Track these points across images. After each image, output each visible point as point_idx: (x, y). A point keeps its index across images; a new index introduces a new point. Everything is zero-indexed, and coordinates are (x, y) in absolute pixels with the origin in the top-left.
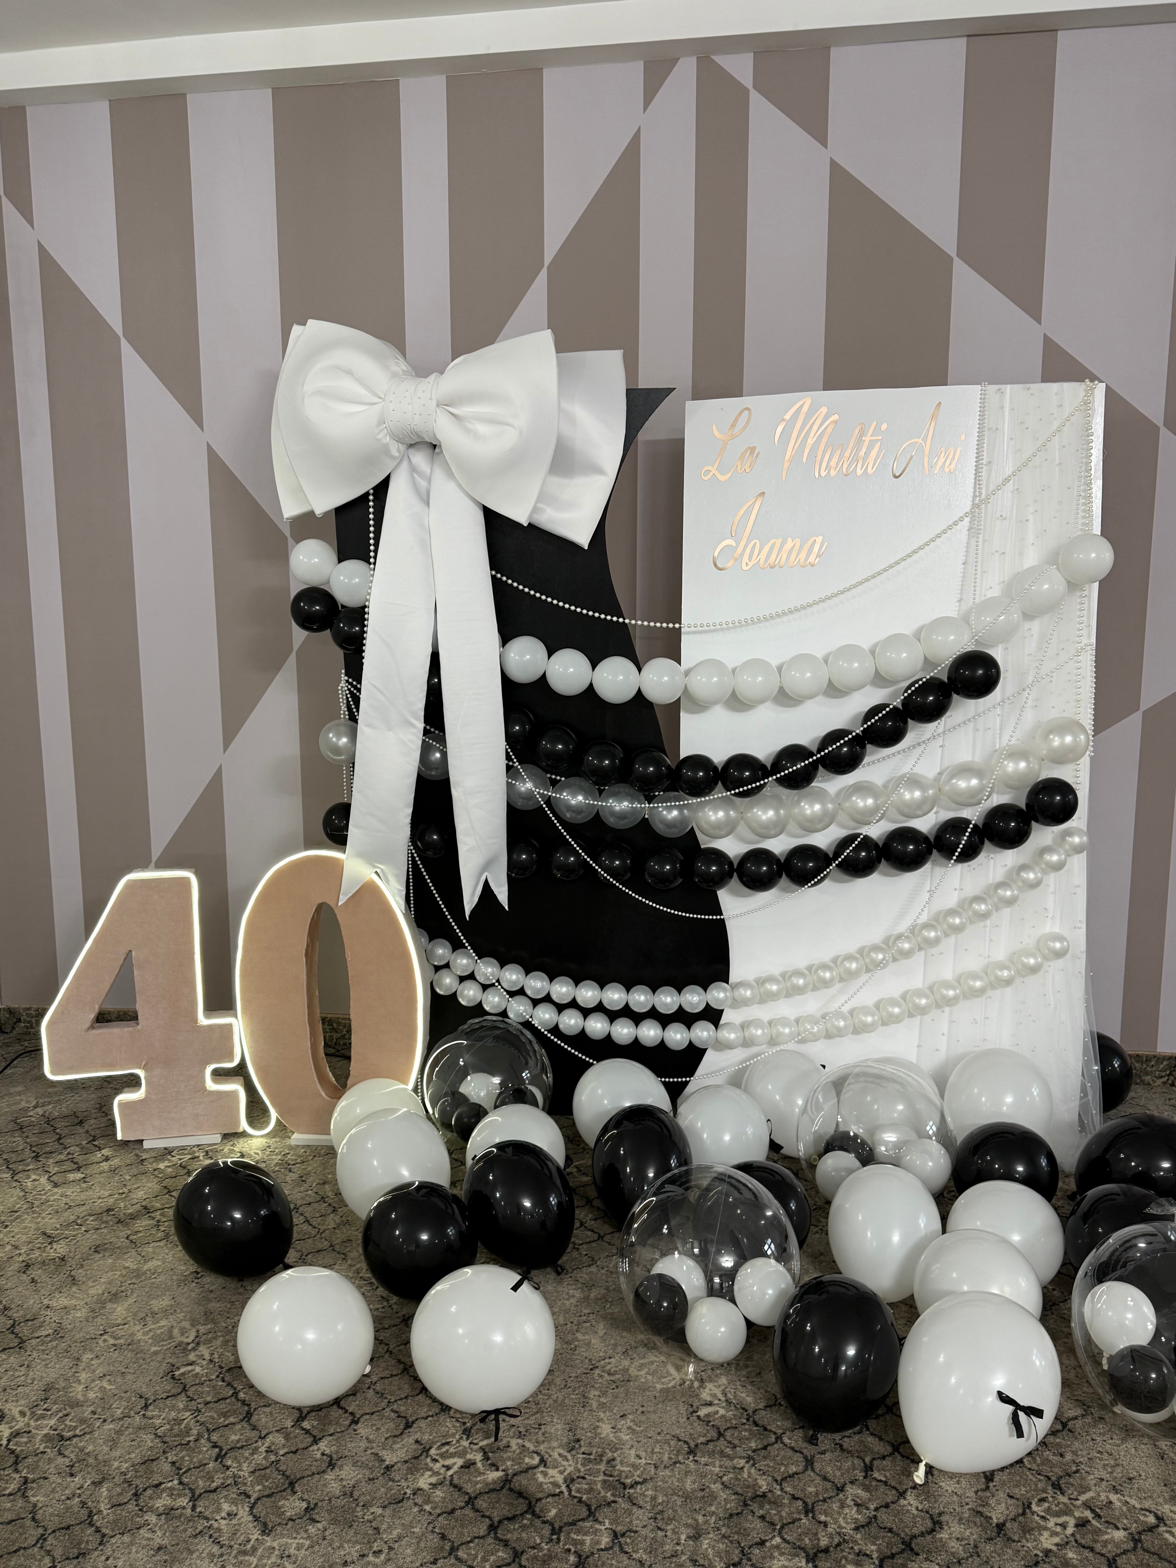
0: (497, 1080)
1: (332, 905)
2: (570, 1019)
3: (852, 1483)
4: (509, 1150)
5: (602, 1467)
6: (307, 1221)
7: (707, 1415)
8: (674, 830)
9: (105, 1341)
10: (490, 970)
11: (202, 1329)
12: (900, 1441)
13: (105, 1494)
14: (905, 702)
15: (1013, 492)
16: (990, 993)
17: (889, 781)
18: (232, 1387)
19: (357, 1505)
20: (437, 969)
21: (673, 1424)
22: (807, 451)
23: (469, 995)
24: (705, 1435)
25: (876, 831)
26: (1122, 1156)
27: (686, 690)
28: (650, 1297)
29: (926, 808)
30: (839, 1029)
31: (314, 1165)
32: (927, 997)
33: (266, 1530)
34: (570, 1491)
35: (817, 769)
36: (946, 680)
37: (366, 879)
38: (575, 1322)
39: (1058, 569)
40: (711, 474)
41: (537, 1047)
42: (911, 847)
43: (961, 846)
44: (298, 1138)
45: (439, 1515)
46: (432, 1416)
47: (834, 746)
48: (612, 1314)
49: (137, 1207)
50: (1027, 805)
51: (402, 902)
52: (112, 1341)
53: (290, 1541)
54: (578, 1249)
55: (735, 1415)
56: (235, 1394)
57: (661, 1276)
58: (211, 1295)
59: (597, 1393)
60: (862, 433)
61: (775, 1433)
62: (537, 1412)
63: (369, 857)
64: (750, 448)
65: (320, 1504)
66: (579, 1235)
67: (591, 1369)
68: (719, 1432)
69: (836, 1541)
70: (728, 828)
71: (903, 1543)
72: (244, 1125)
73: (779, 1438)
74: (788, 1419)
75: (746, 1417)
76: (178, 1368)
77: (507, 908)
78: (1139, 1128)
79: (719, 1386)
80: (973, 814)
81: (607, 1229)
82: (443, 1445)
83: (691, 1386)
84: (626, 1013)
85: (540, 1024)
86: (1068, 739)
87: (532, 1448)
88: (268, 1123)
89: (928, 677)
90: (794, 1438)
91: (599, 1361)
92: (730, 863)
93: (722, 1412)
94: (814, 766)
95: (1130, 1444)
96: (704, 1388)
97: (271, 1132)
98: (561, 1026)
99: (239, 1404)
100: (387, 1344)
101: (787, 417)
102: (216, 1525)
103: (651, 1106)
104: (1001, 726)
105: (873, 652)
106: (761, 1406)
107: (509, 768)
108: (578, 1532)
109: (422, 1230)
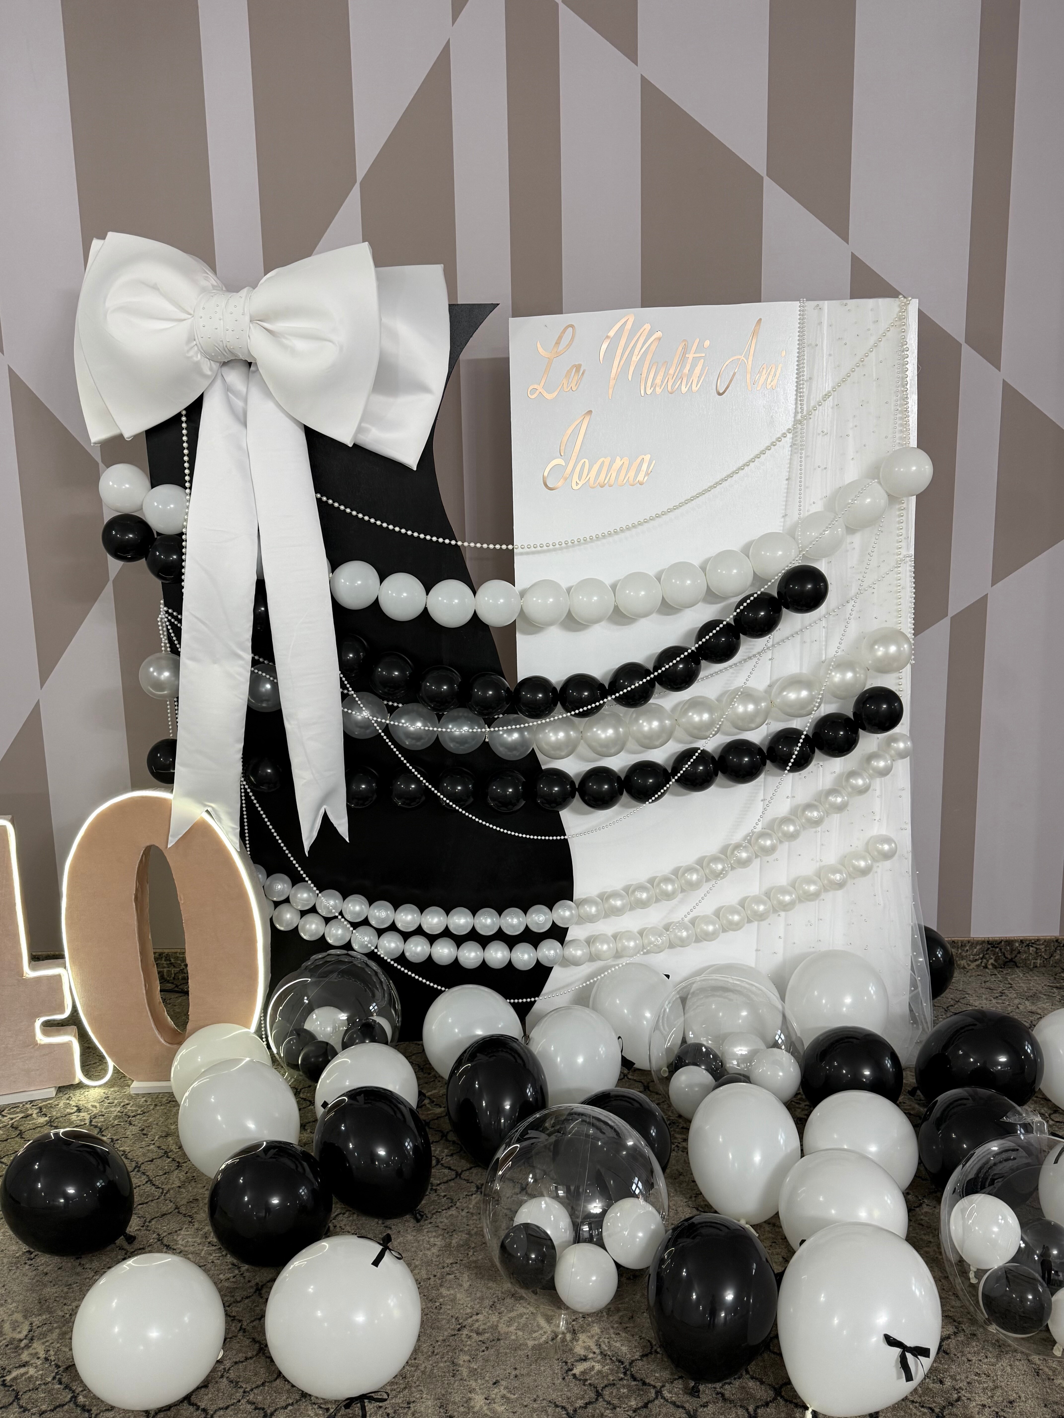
0: (343, 1016)
1: (161, 847)
2: (417, 945)
4: (361, 1098)
6: (150, 1181)
7: (583, 1373)
8: (515, 752)
10: (332, 902)
11: (37, 1321)
12: (781, 1383)
14: (737, 618)
15: (833, 408)
16: (823, 896)
17: (722, 695)
18: (70, 1389)
20: (277, 904)
21: (548, 1387)
22: (632, 369)
23: (311, 929)
24: (583, 1398)
25: (711, 744)
26: (961, 1053)
27: (522, 613)
28: (517, 1250)
29: (758, 720)
30: (681, 939)
31: (155, 1116)
32: (764, 903)
35: (653, 686)
36: (776, 595)
37: (197, 818)
38: (438, 1275)
39: (879, 483)
40: (538, 392)
41: (383, 978)
42: (746, 759)
43: (794, 757)
44: (137, 1086)
46: (292, 1404)
47: (671, 664)
48: (475, 1262)
50: (855, 714)
51: (237, 840)
54: (436, 1190)
55: (611, 1370)
56: (74, 1398)
57: (527, 1226)
58: (46, 1279)
59: (467, 1358)
60: (686, 350)
61: (654, 1387)
62: (405, 1388)
63: (199, 793)
64: (575, 366)
66: (438, 1174)
67: (459, 1330)
68: (597, 1391)
70: (569, 749)
72: (79, 1076)
73: (659, 1393)
74: (666, 1369)
75: (622, 1370)
76: (10, 1372)
77: (347, 840)
78: (975, 1025)
79: (593, 1336)
80: (804, 724)
81: (464, 1164)
83: (564, 1340)
84: (474, 936)
85: (386, 953)
86: (893, 649)
88: (105, 1071)
89: (759, 593)
90: (674, 1392)
91: (466, 1319)
92: (572, 783)
93: (598, 1367)
94: (651, 684)
95: (1004, 1362)
96: (577, 1341)
97: (109, 1081)
98: (407, 954)
99: (79, 1411)
100: (240, 1321)
101: (611, 334)
103: (502, 1036)
104: (826, 637)
105: (703, 568)
106: (637, 1356)
107: (344, 697)
109: (272, 1194)
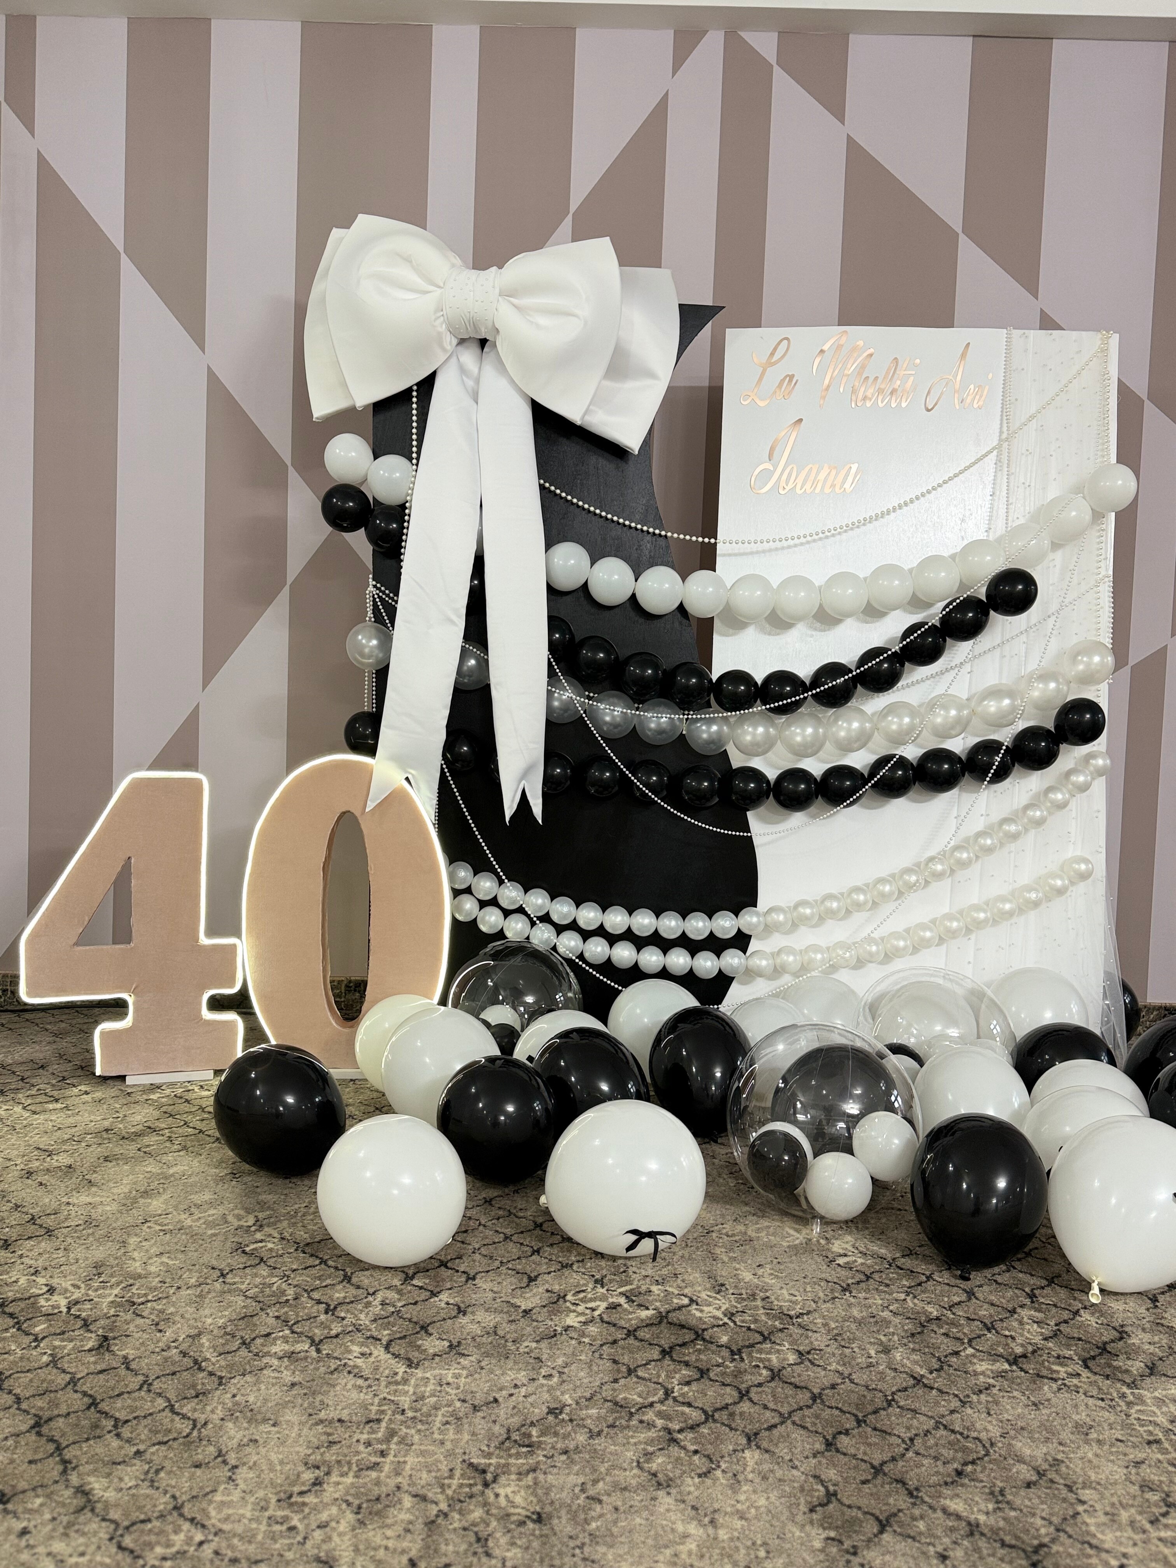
1: (357, 813)
2: (596, 946)
3: (1021, 1306)
5: (759, 1303)
7: (847, 1263)
8: (710, 748)
9: (149, 1227)
10: (513, 894)
11: (261, 1215)
13: (207, 1344)
14: (943, 620)
15: (1037, 429)
16: (1018, 916)
17: (924, 702)
18: (316, 1258)
19: (506, 1341)
20: (461, 892)
21: (815, 1270)
22: (843, 382)
23: (490, 921)
24: (853, 1278)
25: (912, 751)
27: (720, 608)
28: (769, 1152)
29: (958, 729)
30: (870, 956)
32: (957, 921)
33: (410, 1364)
34: (735, 1322)
35: (855, 685)
36: (984, 598)
37: (395, 785)
39: (1085, 497)
40: (750, 399)
42: (945, 768)
43: (994, 769)
45: (602, 1345)
46: (554, 1272)
47: (874, 663)
49: (140, 1127)
50: (1056, 726)
52: (158, 1228)
53: (444, 1372)
55: (875, 1263)
56: (324, 1262)
58: (259, 1190)
59: (723, 1250)
60: (897, 367)
61: (923, 1274)
63: (401, 761)
64: (788, 375)
65: (463, 1342)
67: (708, 1233)
68: (866, 1275)
69: (1030, 1349)
70: (767, 746)
71: (1098, 1348)
73: (929, 1278)
74: (931, 1264)
75: (886, 1263)
76: (247, 1245)
77: (540, 823)
79: (847, 1242)
80: (1005, 736)
82: (579, 1292)
83: (819, 1242)
85: (567, 950)
86: (1095, 660)
87: (676, 1292)
89: (965, 596)
90: (945, 1277)
92: (767, 783)
94: (852, 683)
98: (588, 953)
99: (332, 1270)
101: (825, 348)
102: (351, 1363)
104: (1026, 653)
105: (911, 572)
106: (898, 1255)
107: (550, 676)
108: (760, 1351)
109: (507, 1102)
